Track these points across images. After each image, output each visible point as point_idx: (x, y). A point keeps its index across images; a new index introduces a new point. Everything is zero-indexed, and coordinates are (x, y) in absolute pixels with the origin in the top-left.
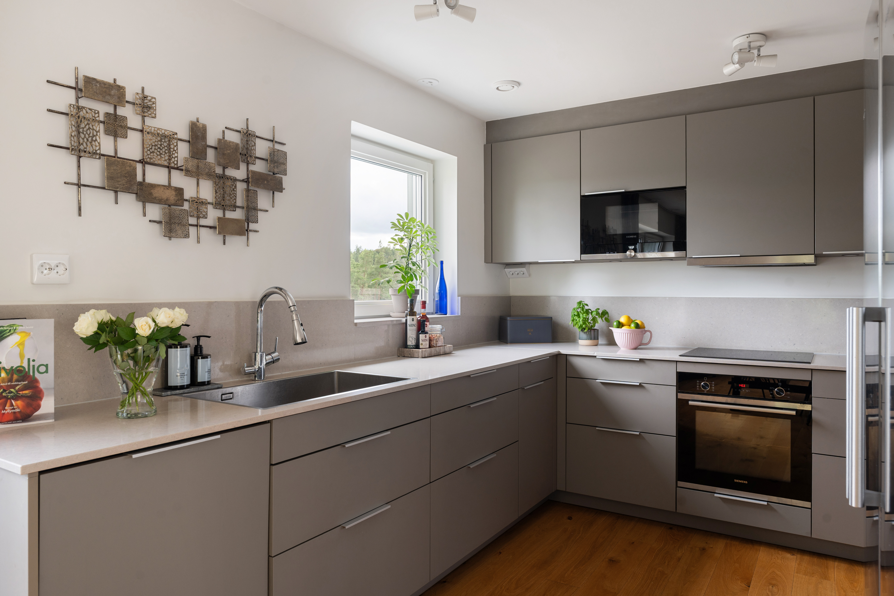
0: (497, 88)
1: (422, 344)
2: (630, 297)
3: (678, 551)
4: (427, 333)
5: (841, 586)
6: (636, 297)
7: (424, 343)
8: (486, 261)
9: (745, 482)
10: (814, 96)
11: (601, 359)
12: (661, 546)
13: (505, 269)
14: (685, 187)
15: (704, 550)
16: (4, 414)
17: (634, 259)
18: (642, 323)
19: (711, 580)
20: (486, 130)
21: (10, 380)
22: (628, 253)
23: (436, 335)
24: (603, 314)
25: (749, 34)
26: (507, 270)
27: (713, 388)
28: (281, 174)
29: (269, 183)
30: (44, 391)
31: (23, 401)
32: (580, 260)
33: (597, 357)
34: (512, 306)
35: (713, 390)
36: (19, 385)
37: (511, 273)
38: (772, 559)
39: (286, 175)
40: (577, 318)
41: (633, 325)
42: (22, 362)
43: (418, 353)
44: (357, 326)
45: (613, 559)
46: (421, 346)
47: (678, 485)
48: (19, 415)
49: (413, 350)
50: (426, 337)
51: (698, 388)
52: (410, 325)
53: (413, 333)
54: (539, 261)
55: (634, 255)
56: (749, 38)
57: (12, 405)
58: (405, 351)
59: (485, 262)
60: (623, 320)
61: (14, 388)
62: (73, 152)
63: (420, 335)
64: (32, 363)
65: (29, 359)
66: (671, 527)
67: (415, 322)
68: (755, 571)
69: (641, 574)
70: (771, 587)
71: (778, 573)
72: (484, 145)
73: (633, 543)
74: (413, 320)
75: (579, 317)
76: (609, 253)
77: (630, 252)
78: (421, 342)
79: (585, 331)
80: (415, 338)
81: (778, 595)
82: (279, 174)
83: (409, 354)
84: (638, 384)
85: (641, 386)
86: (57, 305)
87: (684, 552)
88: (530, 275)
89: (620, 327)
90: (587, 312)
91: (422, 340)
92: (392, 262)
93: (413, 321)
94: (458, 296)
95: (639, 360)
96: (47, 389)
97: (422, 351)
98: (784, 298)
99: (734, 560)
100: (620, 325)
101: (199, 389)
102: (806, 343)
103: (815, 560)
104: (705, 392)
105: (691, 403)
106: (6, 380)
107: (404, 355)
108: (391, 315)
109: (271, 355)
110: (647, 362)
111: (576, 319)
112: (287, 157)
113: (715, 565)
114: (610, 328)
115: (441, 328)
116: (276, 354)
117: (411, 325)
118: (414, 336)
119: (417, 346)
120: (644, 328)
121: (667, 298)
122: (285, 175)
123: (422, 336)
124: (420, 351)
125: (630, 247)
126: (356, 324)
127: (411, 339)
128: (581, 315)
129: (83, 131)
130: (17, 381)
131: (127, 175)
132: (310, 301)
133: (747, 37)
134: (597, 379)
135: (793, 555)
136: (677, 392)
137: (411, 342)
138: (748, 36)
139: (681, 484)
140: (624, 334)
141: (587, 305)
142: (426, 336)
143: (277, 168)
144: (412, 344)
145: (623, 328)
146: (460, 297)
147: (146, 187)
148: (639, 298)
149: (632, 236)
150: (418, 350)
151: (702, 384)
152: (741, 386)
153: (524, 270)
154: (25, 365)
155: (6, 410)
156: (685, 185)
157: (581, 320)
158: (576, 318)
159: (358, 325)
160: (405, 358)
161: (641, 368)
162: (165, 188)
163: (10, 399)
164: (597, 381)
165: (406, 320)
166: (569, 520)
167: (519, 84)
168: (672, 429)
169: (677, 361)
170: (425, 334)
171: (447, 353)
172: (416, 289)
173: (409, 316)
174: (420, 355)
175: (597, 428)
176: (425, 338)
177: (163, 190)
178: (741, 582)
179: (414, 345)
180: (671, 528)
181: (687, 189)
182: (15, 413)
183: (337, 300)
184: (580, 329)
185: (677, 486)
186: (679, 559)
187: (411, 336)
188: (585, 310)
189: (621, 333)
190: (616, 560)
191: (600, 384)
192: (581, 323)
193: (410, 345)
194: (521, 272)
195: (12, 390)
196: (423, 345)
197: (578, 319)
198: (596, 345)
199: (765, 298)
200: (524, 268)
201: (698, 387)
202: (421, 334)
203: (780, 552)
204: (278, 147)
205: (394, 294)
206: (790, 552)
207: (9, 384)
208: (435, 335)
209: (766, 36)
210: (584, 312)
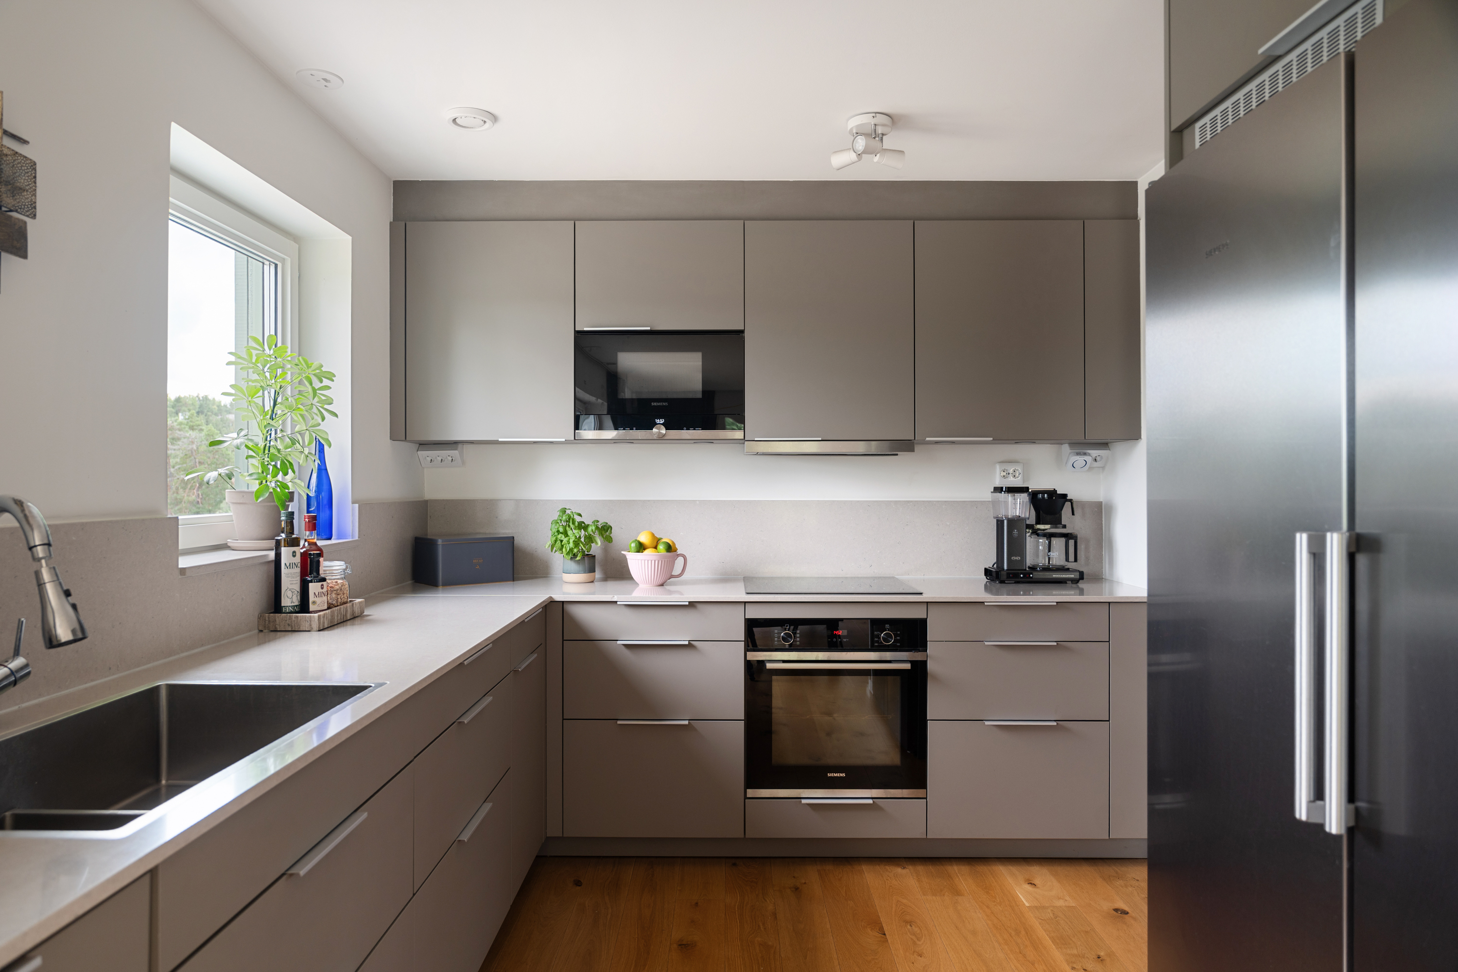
0: (454, 120)
1: (314, 602)
2: (639, 500)
3: (766, 901)
4: (324, 580)
5: (980, 900)
6: (649, 501)
7: (318, 600)
8: (393, 437)
9: (842, 775)
10: (914, 219)
11: (624, 606)
12: (739, 899)
13: (418, 451)
14: (742, 332)
15: (797, 890)
17: (661, 438)
18: (673, 543)
19: (833, 938)
20: (393, 195)
22: (655, 430)
23: (336, 582)
24: (604, 529)
25: (876, 113)
26: (423, 454)
27: (798, 639)
28: (21, 214)
32: (573, 439)
33: (618, 603)
34: (429, 518)
35: (798, 643)
37: (429, 459)
38: (885, 882)
39: (34, 216)
40: (563, 537)
41: (661, 547)
43: (311, 621)
44: (185, 575)
45: (684, 943)
46: (312, 608)
47: (748, 796)
49: (297, 617)
50: (322, 588)
51: (776, 641)
52: (288, 565)
53: (294, 582)
54: (500, 440)
55: (665, 433)
56: (875, 118)
58: (277, 620)
59: (390, 439)
60: (644, 538)
63: (310, 584)
66: (734, 861)
67: (298, 559)
68: (877, 907)
69: (737, 957)
70: (909, 927)
71: (905, 901)
72: (391, 223)
73: (697, 903)
74: (294, 554)
75: (566, 535)
76: (623, 430)
77: (659, 429)
78: (312, 598)
79: (578, 558)
80: (298, 592)
81: (924, 937)
82: (16, 211)
83: (289, 625)
84: (687, 643)
85: (690, 646)
87: (773, 900)
88: (463, 463)
89: (641, 551)
90: (582, 526)
91: (315, 593)
92: (235, 435)
93: (294, 556)
94: (353, 503)
95: (687, 603)
97: (319, 616)
98: (858, 501)
99: (844, 896)
100: (641, 547)
102: (884, 564)
103: (931, 868)
104: (787, 647)
105: (769, 666)
107: (276, 628)
108: (229, 544)
109: (6, 667)
110: (699, 606)
111: (562, 539)
112: (35, 173)
113: (825, 911)
114: (622, 552)
115: (344, 567)
116: (19, 661)
117: (290, 566)
118: (297, 587)
119: (304, 606)
120: (676, 551)
121: (698, 502)
122: (32, 218)
123: (314, 588)
124: (314, 616)
125: (658, 421)
126: (183, 571)
127: (289, 594)
128: (570, 532)
132: (86, 523)
133: (873, 117)
134: (617, 640)
135: (904, 868)
136: (747, 649)
137: (290, 597)
138: (874, 115)
139: (751, 793)
140: (650, 562)
141: (580, 515)
142: (322, 585)
143: (13, 196)
144: (293, 604)
145: (646, 552)
146: (357, 505)
148: (654, 501)
149: (661, 402)
150: (310, 616)
151: (782, 634)
152: (836, 633)
153: (455, 453)
156: (743, 329)
157: (571, 541)
158: (561, 537)
159: (188, 573)
160: (279, 633)
161: (690, 616)
164: (619, 642)
165: (278, 556)
166: (578, 888)
167: (495, 118)
168: (738, 709)
169: (745, 603)
170: (319, 582)
171: (357, 615)
172: (290, 491)
173: (285, 547)
174: (315, 625)
175: (619, 722)
176: (322, 591)
178: (871, 930)
179: (296, 606)
180: (734, 864)
181: (746, 334)
183: (143, 520)
184: (570, 555)
185: (746, 798)
186: (775, 915)
187: (290, 587)
188: (577, 523)
189: (642, 560)
190: (689, 943)
191: (623, 647)
192: (571, 545)
193: (289, 606)
194: (448, 457)
196: (318, 604)
197: (565, 540)
198: (593, 582)
199: (834, 501)
200: (456, 450)
201: (776, 639)
202: (312, 582)
203: (887, 867)
204: (11, 144)
205: (238, 502)
206: (898, 865)
208: (334, 581)
209: (894, 120)
210: (575, 526)
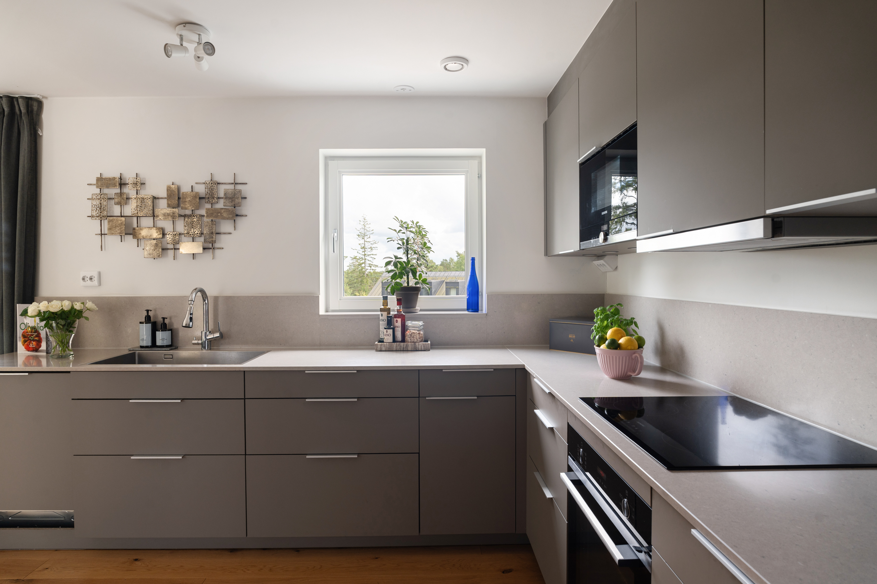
16: (30, 347)
21: (32, 332)
26: (596, 263)
29: (222, 215)
30: (42, 339)
31: (36, 342)
36: (34, 334)
42: (35, 324)
48: (34, 349)
53: (383, 328)
57: (32, 344)
61: (33, 336)
62: (93, 218)
64: (38, 325)
65: (37, 323)
82: (239, 206)
86: (90, 297)
93: (383, 316)
96: (44, 338)
101: (151, 349)
106: (30, 332)
117: (382, 320)
126: (322, 316)
129: (98, 206)
130: (34, 333)
131: (119, 226)
132: (269, 296)
134: (538, 409)
137: (381, 335)
142: (387, 331)
143: (238, 202)
147: (137, 230)
154: (36, 326)
155: (31, 345)
162: (149, 229)
163: (31, 340)
171: (419, 350)
173: (381, 311)
177: (148, 230)
182: (33, 347)
193: (381, 338)
195: (32, 337)
204: (239, 187)
207: (31, 334)
